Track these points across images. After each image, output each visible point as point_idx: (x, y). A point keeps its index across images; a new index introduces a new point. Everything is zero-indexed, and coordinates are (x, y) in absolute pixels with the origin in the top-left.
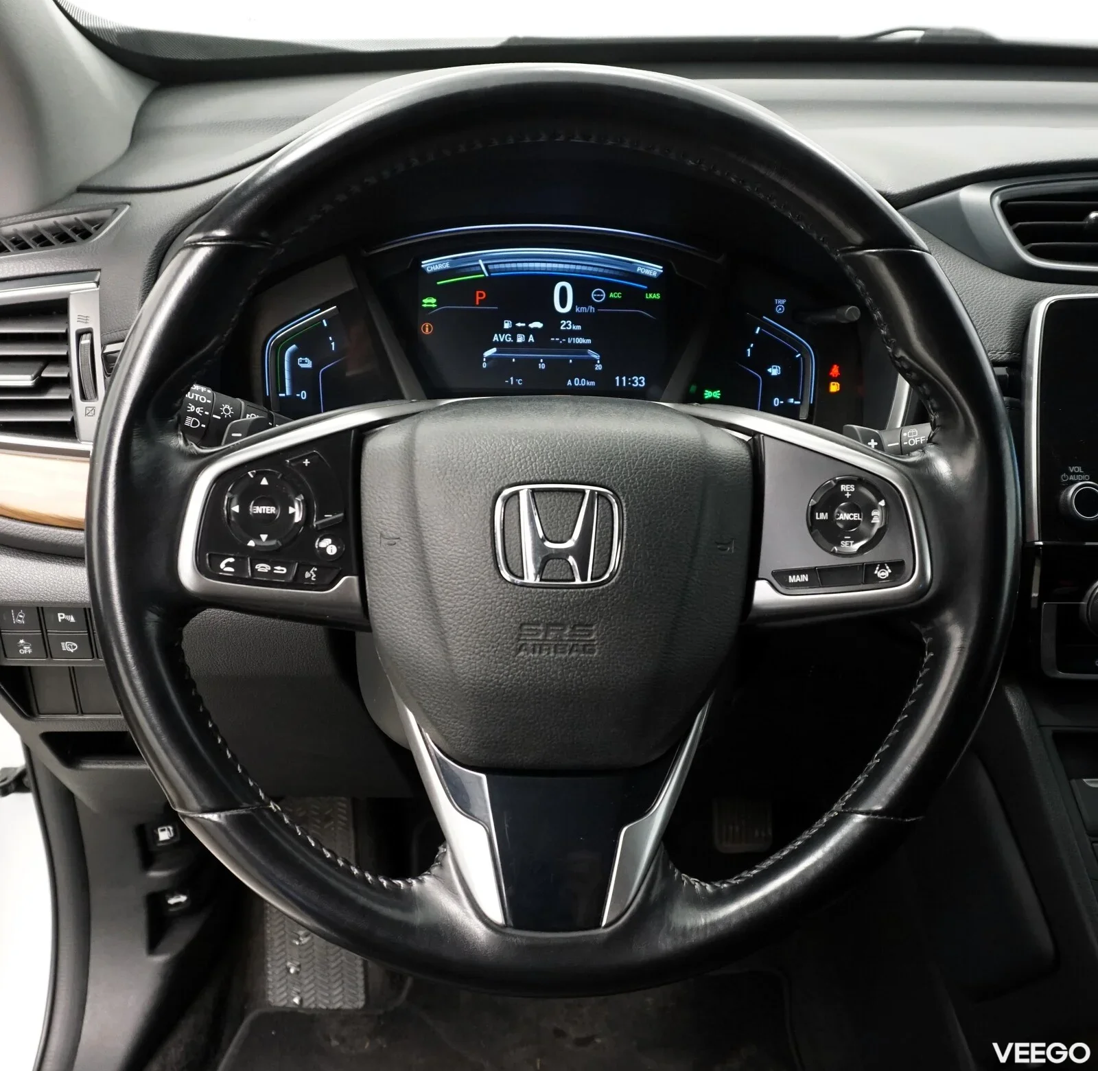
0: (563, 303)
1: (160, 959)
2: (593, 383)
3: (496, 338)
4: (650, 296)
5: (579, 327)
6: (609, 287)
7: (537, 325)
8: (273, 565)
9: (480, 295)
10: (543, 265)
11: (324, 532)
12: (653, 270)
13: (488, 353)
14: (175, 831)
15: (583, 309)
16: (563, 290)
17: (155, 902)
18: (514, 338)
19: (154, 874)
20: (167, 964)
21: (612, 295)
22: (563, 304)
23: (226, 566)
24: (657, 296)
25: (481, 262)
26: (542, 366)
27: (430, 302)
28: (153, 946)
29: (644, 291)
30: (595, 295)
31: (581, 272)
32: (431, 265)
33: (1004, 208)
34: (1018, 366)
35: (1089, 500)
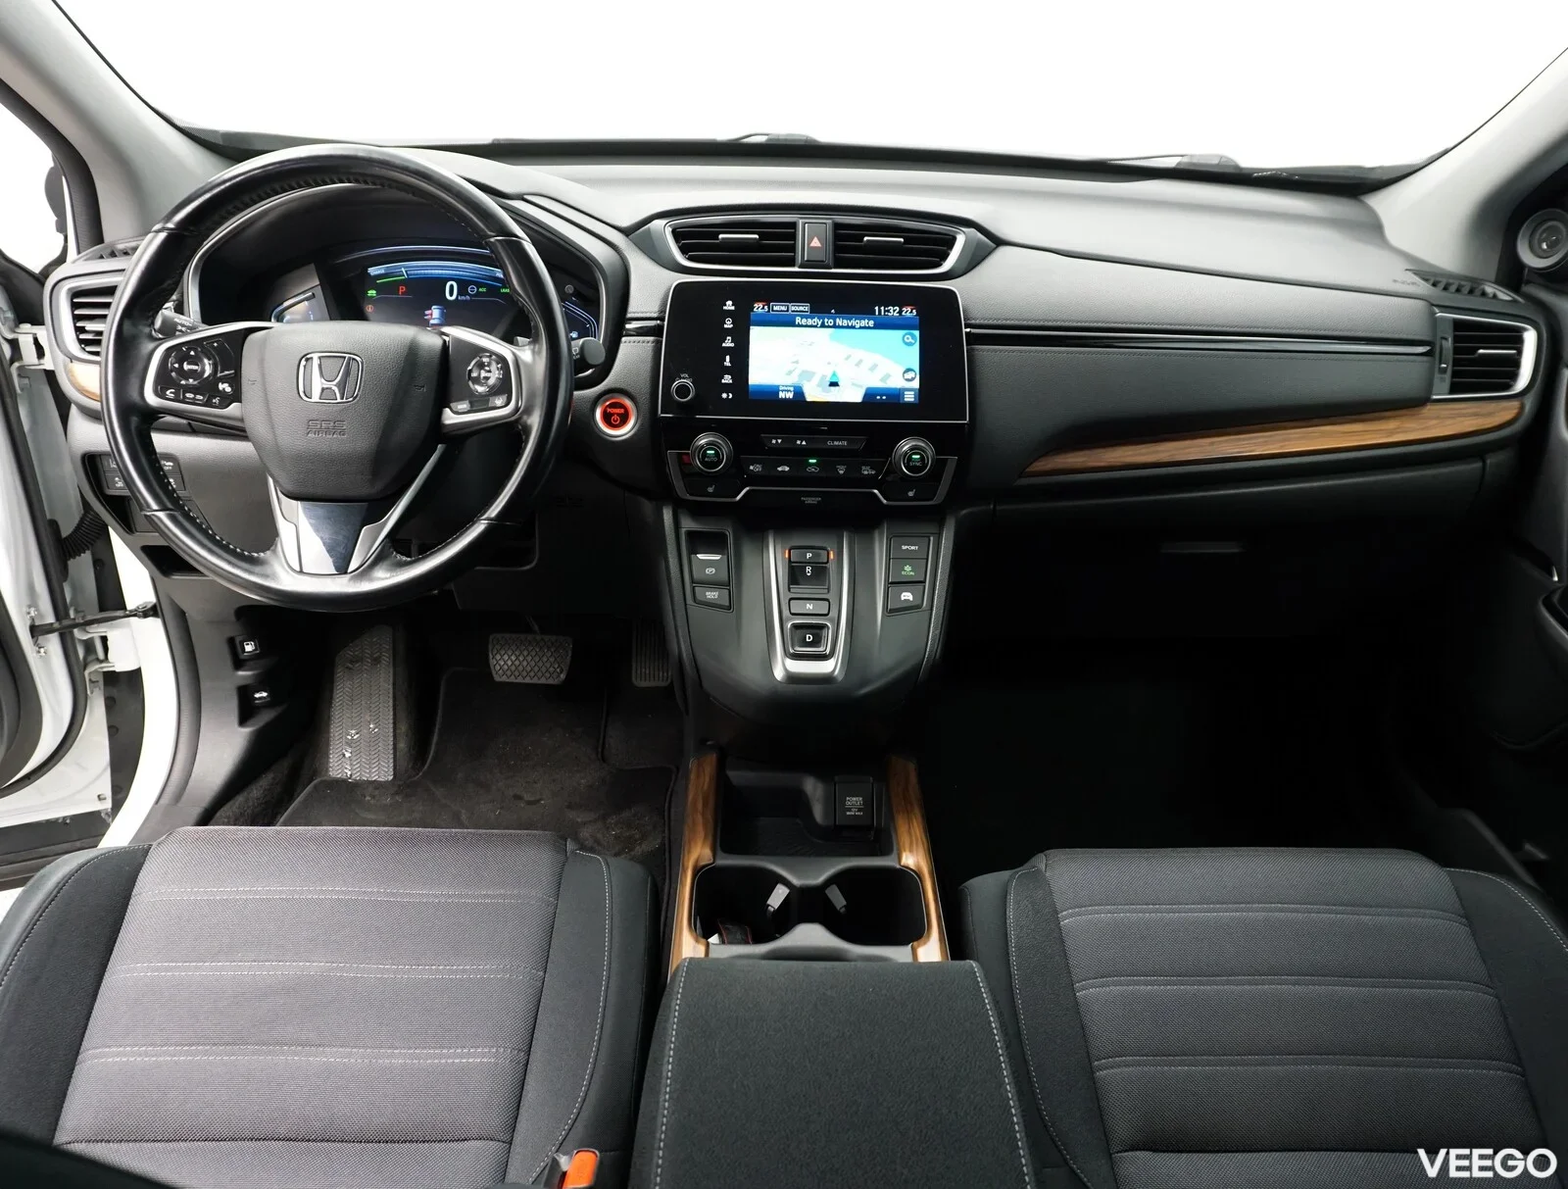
0: (451, 294)
1: (246, 731)
4: (504, 290)
6: (479, 285)
8: (195, 394)
9: (402, 289)
10: (440, 272)
11: (223, 380)
14: (255, 645)
15: (463, 298)
16: (452, 287)
17: (244, 694)
19: (241, 673)
20: (252, 733)
21: (480, 290)
23: (169, 393)
25: (403, 270)
27: (372, 293)
28: (243, 720)
29: (500, 288)
30: (472, 290)
31: (462, 276)
32: (373, 271)
33: (674, 232)
34: (663, 320)
35: (683, 390)
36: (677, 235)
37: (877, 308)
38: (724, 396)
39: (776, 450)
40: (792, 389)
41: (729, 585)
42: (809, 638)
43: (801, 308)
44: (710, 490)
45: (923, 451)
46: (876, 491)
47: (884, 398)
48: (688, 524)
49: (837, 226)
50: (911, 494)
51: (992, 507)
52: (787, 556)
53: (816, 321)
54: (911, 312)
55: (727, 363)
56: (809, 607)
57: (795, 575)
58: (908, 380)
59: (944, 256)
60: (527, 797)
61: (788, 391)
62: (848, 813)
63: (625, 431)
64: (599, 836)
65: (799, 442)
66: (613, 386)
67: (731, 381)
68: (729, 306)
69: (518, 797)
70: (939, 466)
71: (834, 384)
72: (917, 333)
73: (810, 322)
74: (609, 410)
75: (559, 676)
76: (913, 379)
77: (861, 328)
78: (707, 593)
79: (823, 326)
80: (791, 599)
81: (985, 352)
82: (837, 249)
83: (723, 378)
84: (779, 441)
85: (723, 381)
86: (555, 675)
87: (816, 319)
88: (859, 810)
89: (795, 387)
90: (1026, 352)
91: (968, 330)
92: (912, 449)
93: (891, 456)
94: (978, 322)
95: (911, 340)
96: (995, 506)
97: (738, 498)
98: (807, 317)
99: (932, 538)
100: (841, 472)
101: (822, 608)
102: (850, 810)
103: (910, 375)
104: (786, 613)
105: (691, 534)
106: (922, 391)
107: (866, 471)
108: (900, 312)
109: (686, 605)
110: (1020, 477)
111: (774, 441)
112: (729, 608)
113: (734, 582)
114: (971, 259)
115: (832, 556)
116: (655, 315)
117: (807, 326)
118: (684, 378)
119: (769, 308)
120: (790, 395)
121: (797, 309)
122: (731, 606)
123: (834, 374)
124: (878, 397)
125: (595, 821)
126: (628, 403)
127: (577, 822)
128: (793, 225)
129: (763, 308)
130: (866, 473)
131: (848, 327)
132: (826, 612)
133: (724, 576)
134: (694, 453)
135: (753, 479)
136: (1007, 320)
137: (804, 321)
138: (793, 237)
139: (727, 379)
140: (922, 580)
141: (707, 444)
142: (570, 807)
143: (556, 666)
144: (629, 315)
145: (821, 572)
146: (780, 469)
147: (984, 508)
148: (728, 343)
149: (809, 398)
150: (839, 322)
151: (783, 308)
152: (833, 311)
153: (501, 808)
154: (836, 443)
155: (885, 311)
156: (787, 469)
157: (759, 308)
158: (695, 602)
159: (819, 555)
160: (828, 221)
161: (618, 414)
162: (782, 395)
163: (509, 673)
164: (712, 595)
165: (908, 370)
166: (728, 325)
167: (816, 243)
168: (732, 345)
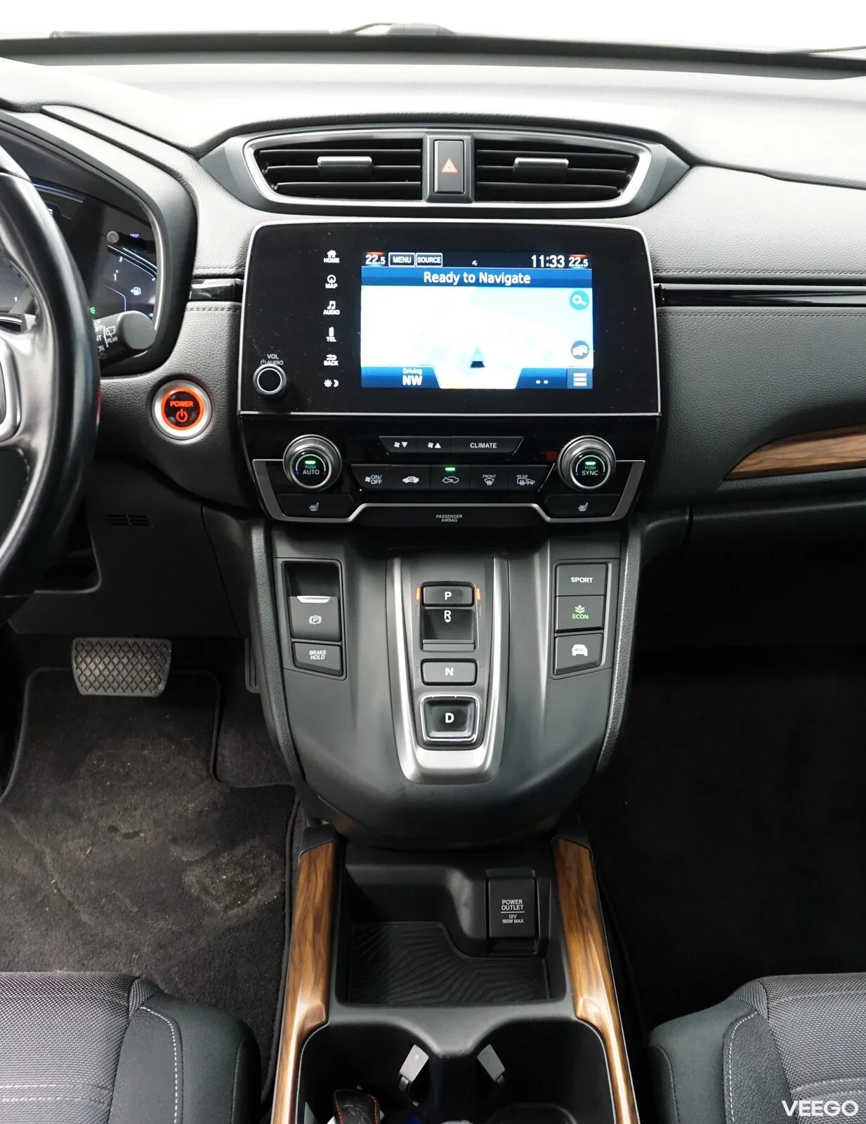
33: (257, 154)
34: (242, 277)
35: (270, 379)
36: (262, 158)
37: (534, 258)
38: (328, 383)
39: (401, 457)
40: (420, 372)
41: (341, 640)
42: (450, 718)
43: (431, 260)
44: (313, 508)
45: (599, 455)
46: (535, 506)
47: (546, 382)
48: (286, 552)
49: (478, 144)
50: (582, 508)
51: (687, 517)
52: (418, 597)
53: (452, 276)
54: (581, 262)
55: (331, 338)
56: (449, 672)
57: (430, 624)
58: (578, 357)
59: (623, 183)
60: (124, 829)
61: (414, 375)
62: (505, 921)
63: (193, 434)
64: (208, 881)
65: (431, 445)
66: (177, 370)
67: (336, 363)
68: (332, 257)
69: (113, 829)
70: (621, 473)
71: (477, 364)
72: (589, 292)
73: (443, 278)
74: (172, 403)
75: (156, 687)
76: (584, 355)
77: (513, 285)
78: (311, 653)
79: (461, 283)
80: (424, 661)
81: (681, 315)
82: (479, 175)
83: (325, 358)
84: (405, 444)
85: (326, 363)
86: (152, 686)
87: (451, 275)
88: (519, 916)
89: (423, 369)
90: (736, 314)
91: (657, 285)
92: (587, 452)
93: (556, 461)
94: (670, 274)
95: (581, 302)
96: (691, 518)
97: (352, 517)
98: (439, 272)
99: (610, 566)
100: (489, 483)
101: (466, 673)
102: (507, 917)
103: (580, 350)
104: (417, 682)
105: (290, 567)
106: (597, 372)
107: (523, 481)
108: (567, 262)
109: (282, 668)
110: (725, 480)
111: (397, 445)
112: (341, 673)
113: (347, 636)
114: (659, 186)
115: (478, 596)
116: (232, 271)
117: (439, 284)
118: (272, 360)
119: (386, 260)
120: (418, 381)
121: (426, 260)
122: (343, 669)
123: (478, 351)
124: (538, 382)
125: (203, 860)
126: (198, 392)
127: (183, 861)
128: (418, 143)
129: (379, 260)
130: (522, 483)
131: (495, 285)
132: (471, 680)
133: (333, 628)
134: (287, 461)
135: (371, 494)
136: (709, 270)
137: (435, 278)
138: (418, 159)
139: (331, 361)
140: (600, 625)
141: (307, 452)
142: (174, 840)
143: (153, 675)
144: (196, 272)
145: (464, 617)
146: (406, 480)
147: (678, 519)
148: (332, 310)
149: (443, 385)
150: (483, 277)
151: (407, 260)
152: (474, 263)
153: (93, 844)
154: (481, 445)
155: (546, 262)
156: (416, 480)
157: (373, 260)
158: (296, 666)
159: (461, 594)
160: (466, 136)
161: (185, 409)
162: (406, 381)
163: (97, 684)
164: (317, 655)
165: (578, 344)
166: (331, 284)
167: (450, 167)
168: (337, 312)
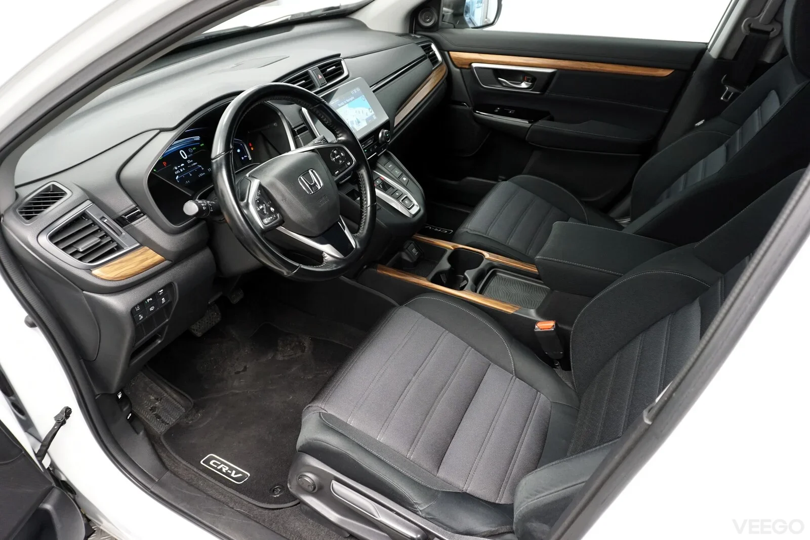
2: (204, 174)
3: (176, 173)
5: (192, 161)
6: (192, 147)
7: (182, 165)
12: (197, 138)
13: (177, 178)
15: (190, 156)
16: (182, 153)
18: (180, 171)
21: (193, 149)
22: (185, 157)
24: (203, 145)
26: (191, 175)
28: (136, 431)
29: (199, 145)
30: (190, 150)
31: (183, 146)
60: (240, 370)
64: (286, 354)
107: (375, 147)
125: (275, 354)
128: (308, 73)
138: (310, 77)
140: (402, 172)
